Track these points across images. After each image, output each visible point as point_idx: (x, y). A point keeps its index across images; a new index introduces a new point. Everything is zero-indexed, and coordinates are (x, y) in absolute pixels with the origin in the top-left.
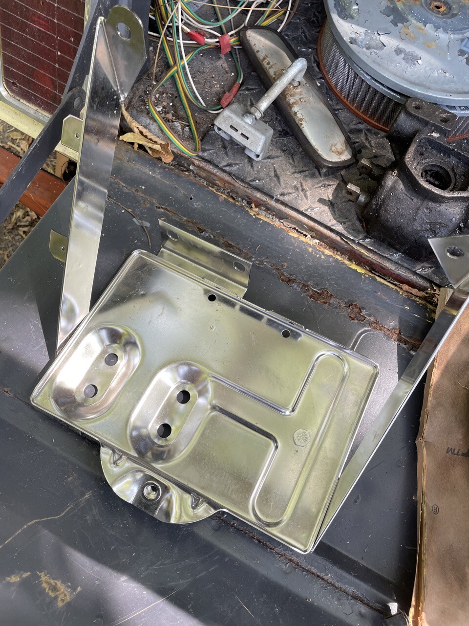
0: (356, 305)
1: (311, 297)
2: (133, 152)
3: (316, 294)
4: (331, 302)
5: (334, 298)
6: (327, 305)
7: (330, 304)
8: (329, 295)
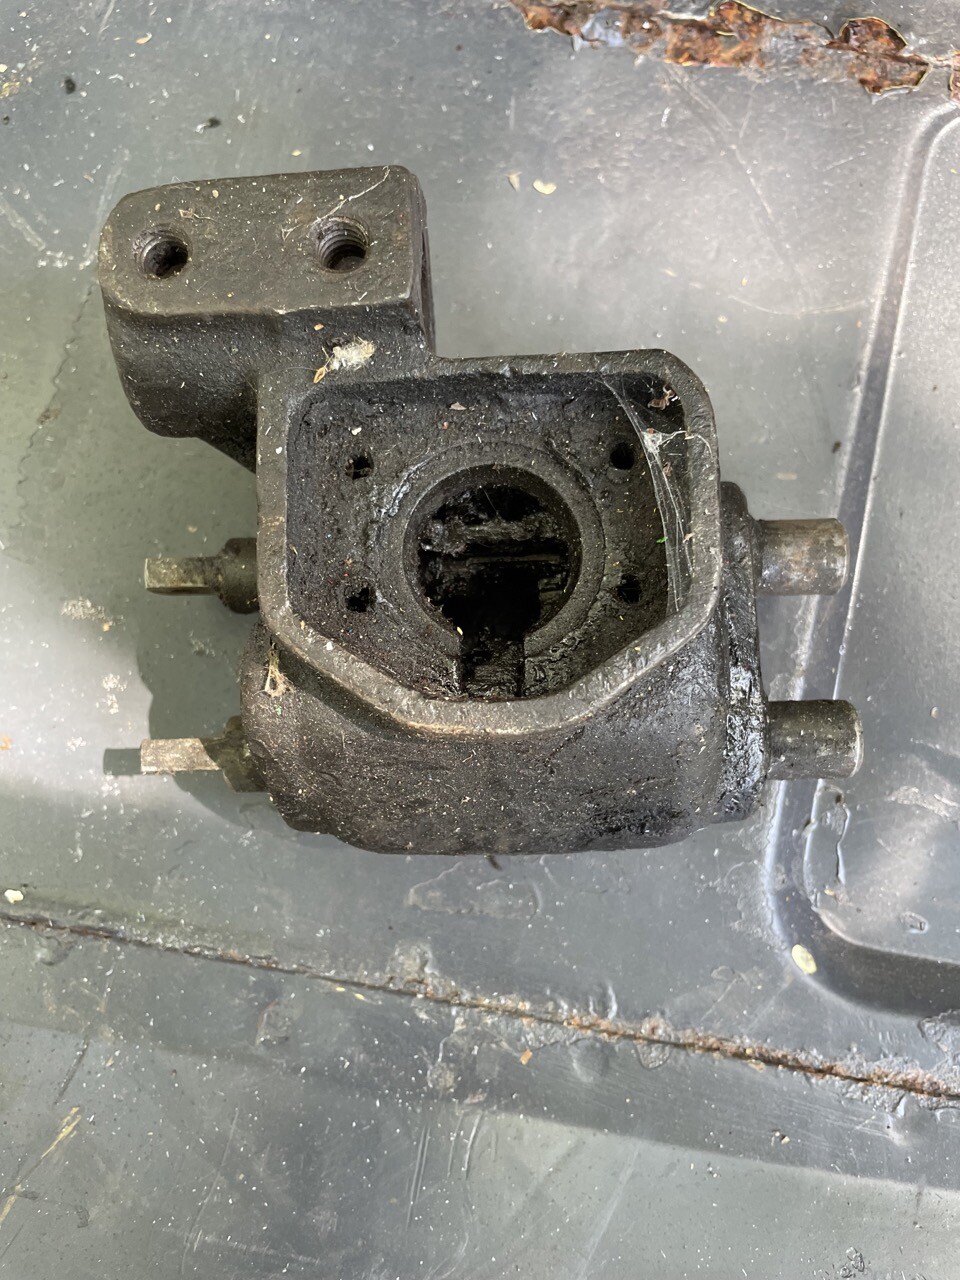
0: (869, 24)
1: (678, 53)
3: (694, 34)
4: (767, 45)
5: (774, 22)
6: (753, 64)
7: (763, 57)
8: (748, 17)
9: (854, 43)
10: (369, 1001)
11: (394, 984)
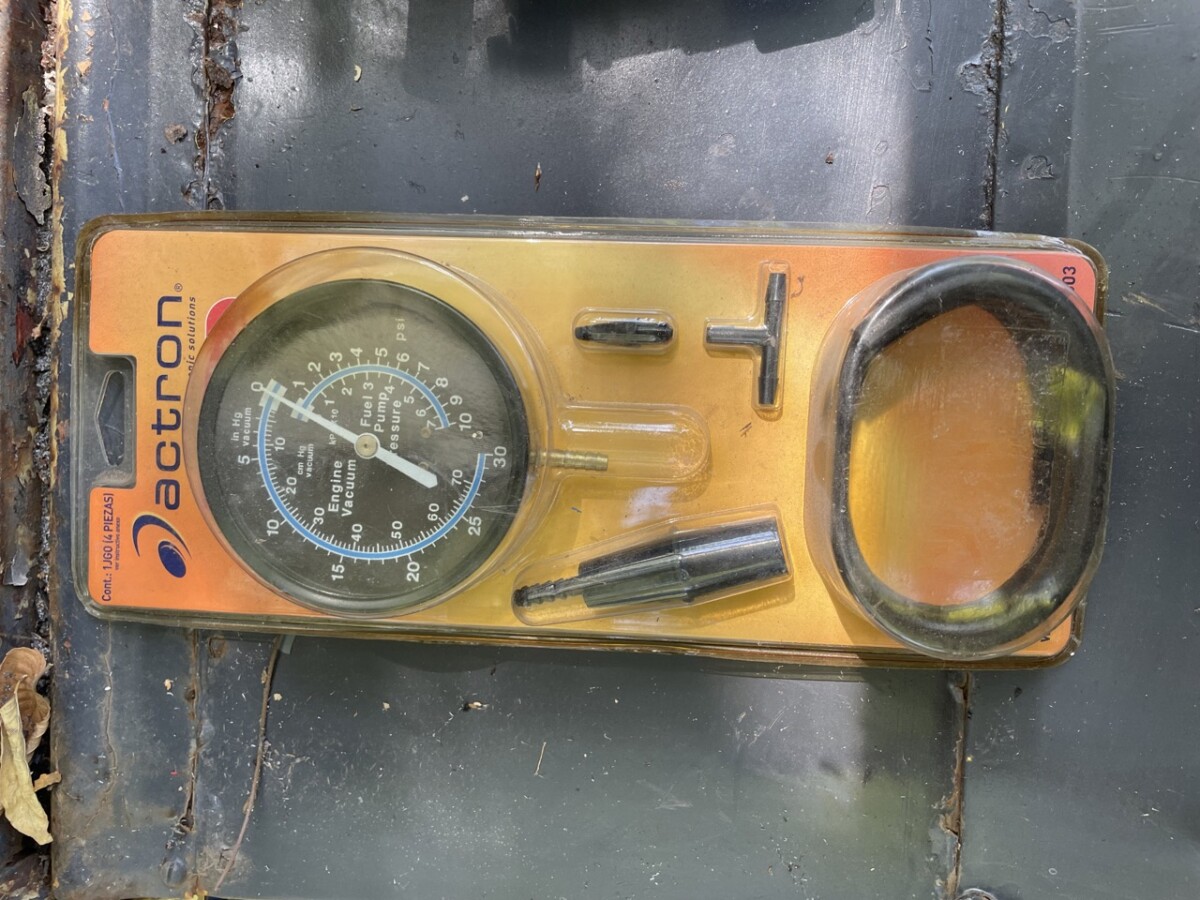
2: (71, 779)
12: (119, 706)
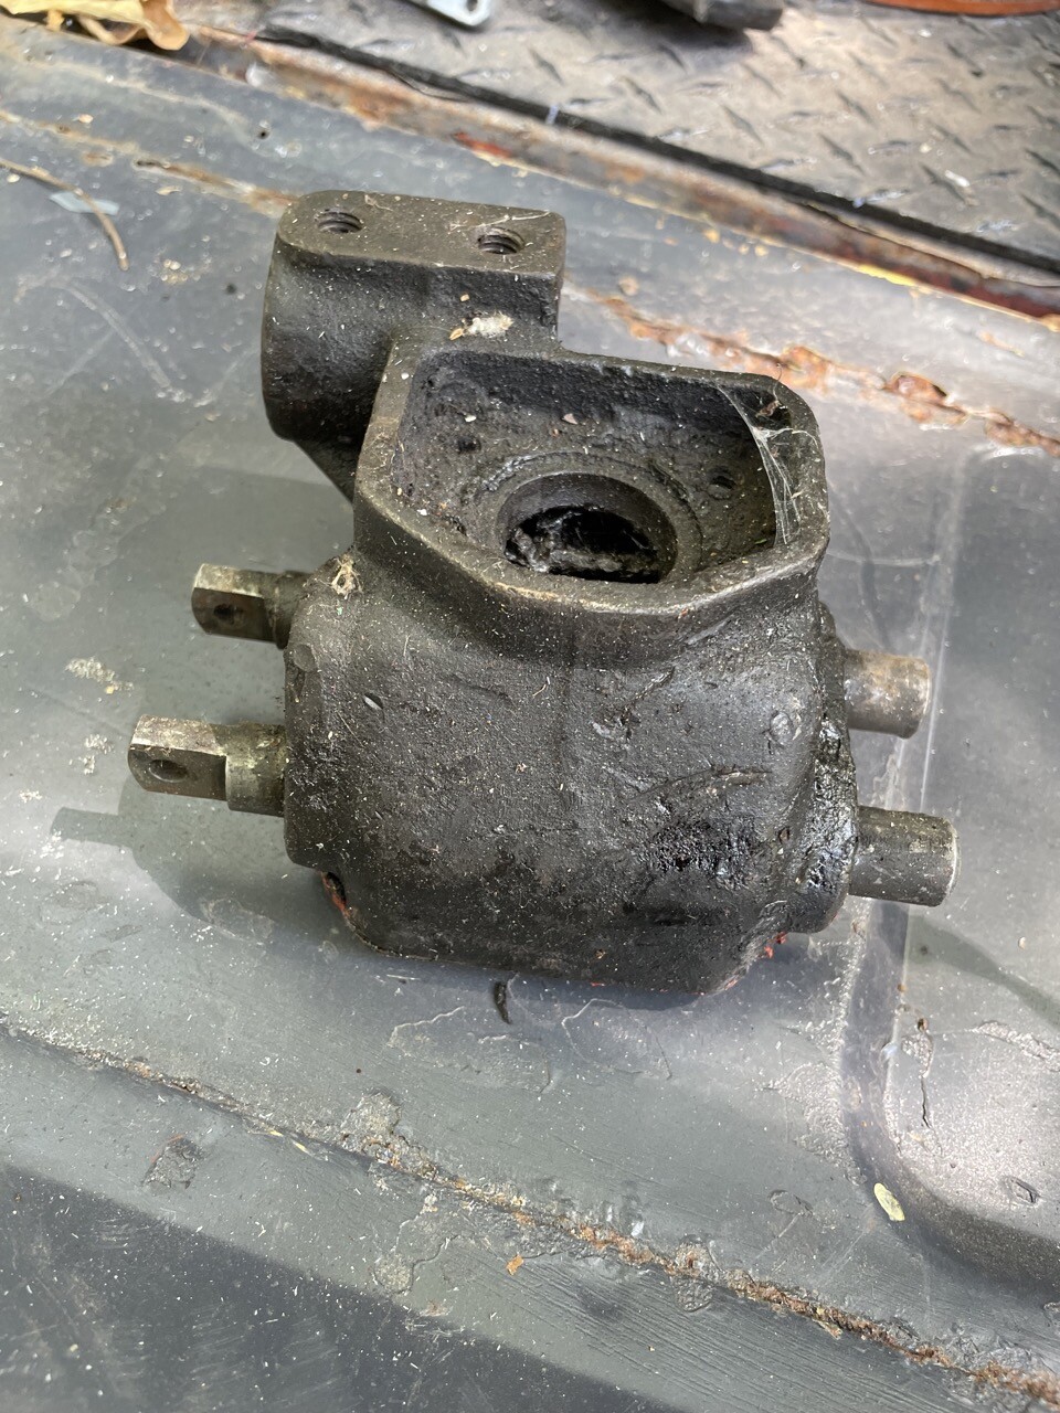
0: (916, 379)
5: (837, 366)
8: (816, 360)
9: (903, 389)
10: (312, 1155)
11: (350, 1144)
12: (89, 82)
